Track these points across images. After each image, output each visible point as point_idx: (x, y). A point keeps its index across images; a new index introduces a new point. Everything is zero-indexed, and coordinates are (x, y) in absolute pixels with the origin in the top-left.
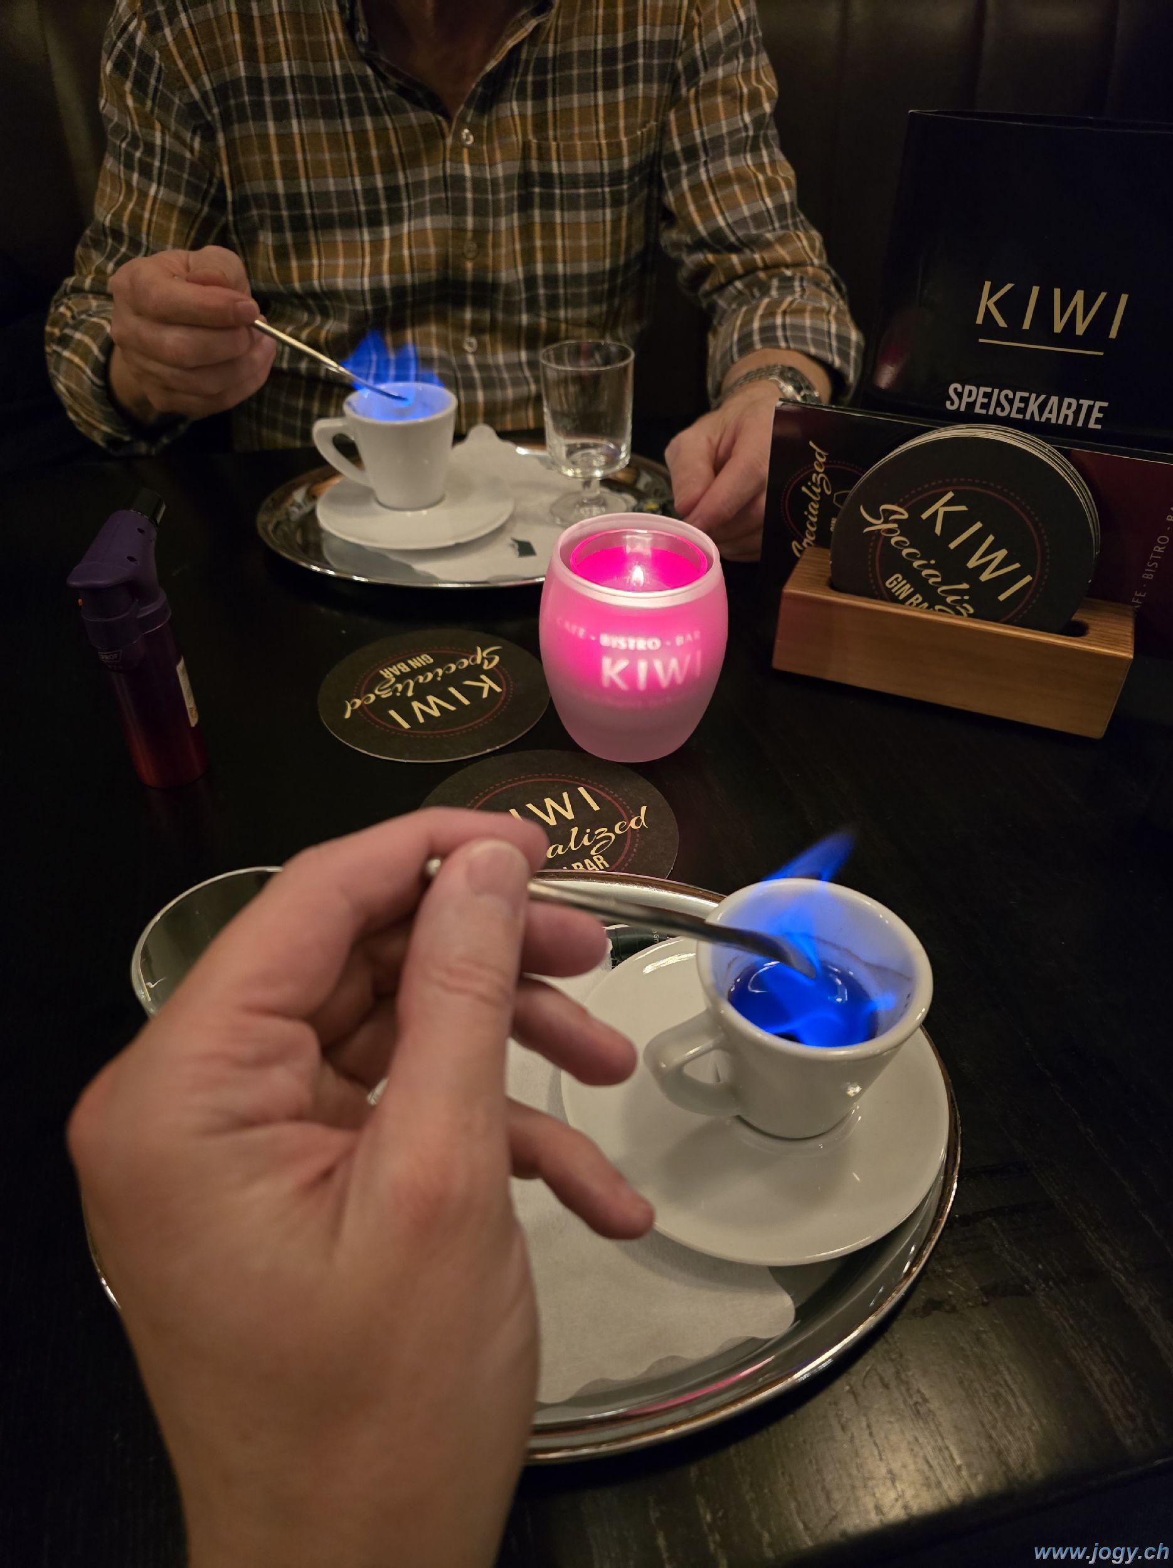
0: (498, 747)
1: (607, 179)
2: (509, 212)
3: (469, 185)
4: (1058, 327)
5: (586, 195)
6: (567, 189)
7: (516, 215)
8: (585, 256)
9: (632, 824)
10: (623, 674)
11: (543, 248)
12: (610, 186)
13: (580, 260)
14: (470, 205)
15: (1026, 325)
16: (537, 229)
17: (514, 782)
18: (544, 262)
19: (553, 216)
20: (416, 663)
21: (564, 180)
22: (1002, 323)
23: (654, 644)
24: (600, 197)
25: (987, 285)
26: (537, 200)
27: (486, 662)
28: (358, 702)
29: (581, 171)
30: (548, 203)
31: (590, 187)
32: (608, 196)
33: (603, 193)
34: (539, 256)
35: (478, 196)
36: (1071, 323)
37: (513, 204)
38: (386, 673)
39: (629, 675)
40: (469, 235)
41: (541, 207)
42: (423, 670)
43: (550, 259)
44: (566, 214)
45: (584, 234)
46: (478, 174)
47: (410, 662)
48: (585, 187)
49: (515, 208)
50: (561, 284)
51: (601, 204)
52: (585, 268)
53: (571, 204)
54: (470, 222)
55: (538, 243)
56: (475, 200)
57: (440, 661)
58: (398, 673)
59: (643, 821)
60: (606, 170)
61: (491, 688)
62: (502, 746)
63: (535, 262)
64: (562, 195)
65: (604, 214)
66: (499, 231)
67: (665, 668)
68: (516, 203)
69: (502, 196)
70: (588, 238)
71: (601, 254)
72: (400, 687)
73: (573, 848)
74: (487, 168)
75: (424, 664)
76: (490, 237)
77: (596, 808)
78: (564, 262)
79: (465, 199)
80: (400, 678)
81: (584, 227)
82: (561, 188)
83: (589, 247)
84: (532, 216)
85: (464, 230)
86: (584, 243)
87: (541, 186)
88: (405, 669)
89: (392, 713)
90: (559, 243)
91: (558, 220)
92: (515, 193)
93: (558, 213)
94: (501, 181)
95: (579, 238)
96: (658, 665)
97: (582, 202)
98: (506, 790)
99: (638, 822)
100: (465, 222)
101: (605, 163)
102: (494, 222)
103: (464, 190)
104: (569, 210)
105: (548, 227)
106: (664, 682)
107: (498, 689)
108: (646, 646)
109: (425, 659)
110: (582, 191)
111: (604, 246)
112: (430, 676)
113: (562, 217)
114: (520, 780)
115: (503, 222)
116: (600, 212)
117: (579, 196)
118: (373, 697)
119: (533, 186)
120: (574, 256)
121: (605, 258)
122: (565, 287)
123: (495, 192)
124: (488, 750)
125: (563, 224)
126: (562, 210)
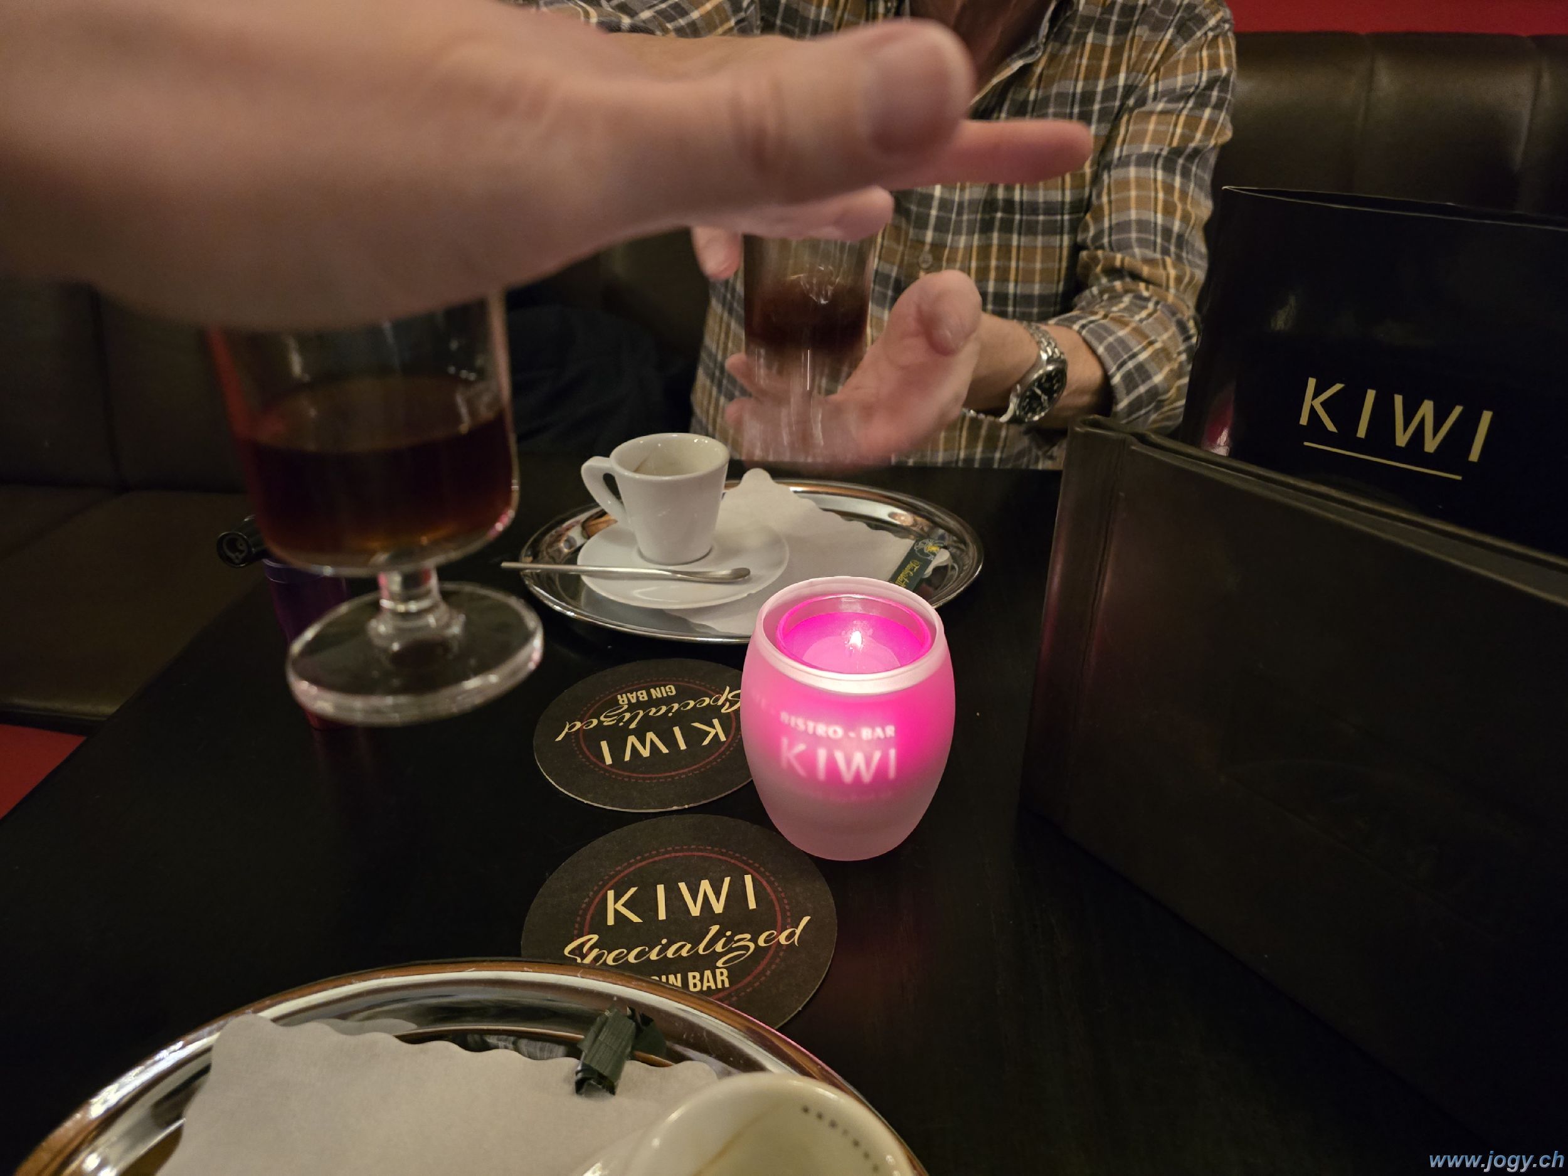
0: (686, 806)
1: (1067, 207)
2: (970, 233)
3: (935, 203)
4: (1402, 439)
5: (1044, 222)
6: (1028, 215)
7: (976, 236)
8: (1037, 278)
9: (782, 939)
10: (800, 757)
11: (997, 268)
12: (1070, 213)
13: (1033, 282)
14: (932, 221)
15: (1362, 433)
16: (994, 250)
17: (681, 850)
18: (996, 280)
19: (1010, 240)
20: (656, 693)
21: (1024, 207)
22: (1331, 427)
23: (835, 732)
24: (1059, 224)
25: (1312, 382)
26: (997, 224)
27: (728, 704)
28: (578, 725)
29: (1041, 199)
30: (1007, 227)
31: (1049, 214)
32: (1066, 224)
33: (1062, 221)
34: (993, 275)
35: (942, 214)
36: (1418, 436)
37: (975, 226)
38: (623, 700)
39: (808, 760)
40: (927, 248)
41: (1001, 230)
42: (658, 703)
43: (1003, 277)
44: (1023, 239)
45: (1039, 257)
46: (947, 196)
47: (652, 690)
48: (1045, 214)
49: (977, 230)
50: (1011, 302)
51: (1059, 230)
52: (1037, 289)
53: (1030, 229)
54: (929, 236)
55: (993, 263)
56: (938, 218)
57: (681, 696)
58: (634, 701)
59: (796, 937)
60: (1068, 198)
61: (716, 734)
62: (691, 805)
63: (987, 280)
64: (1021, 221)
65: (1062, 240)
66: (957, 249)
67: (849, 762)
68: (978, 225)
69: (965, 217)
70: (1043, 262)
71: (1056, 278)
72: (627, 716)
73: (701, 952)
74: (958, 191)
75: (665, 695)
76: (946, 252)
77: (752, 905)
78: (1016, 282)
79: (928, 215)
80: (632, 707)
81: (1039, 251)
82: (1022, 214)
83: (1042, 271)
84: (991, 239)
85: (923, 243)
86: (1038, 266)
87: (1004, 211)
88: (643, 696)
89: (604, 745)
90: (1013, 264)
91: (1015, 243)
92: (979, 216)
93: (1015, 237)
94: (966, 204)
95: (1034, 260)
96: (840, 757)
97: (1040, 227)
98: (667, 859)
99: (788, 938)
100: (924, 235)
101: (1068, 193)
102: (952, 240)
103: (930, 207)
104: (1026, 234)
105: (1005, 250)
106: (848, 777)
107: (723, 738)
108: (826, 732)
109: (671, 690)
110: (1041, 218)
111: (1059, 270)
112: (664, 709)
113: (1019, 240)
114: (689, 850)
115: (962, 241)
116: (1058, 237)
117: (1037, 222)
118: (595, 722)
119: (996, 211)
120: (1027, 277)
121: (1059, 282)
122: (1015, 306)
123: (960, 213)
124: (675, 808)
125: (1019, 247)
126: (1020, 234)
